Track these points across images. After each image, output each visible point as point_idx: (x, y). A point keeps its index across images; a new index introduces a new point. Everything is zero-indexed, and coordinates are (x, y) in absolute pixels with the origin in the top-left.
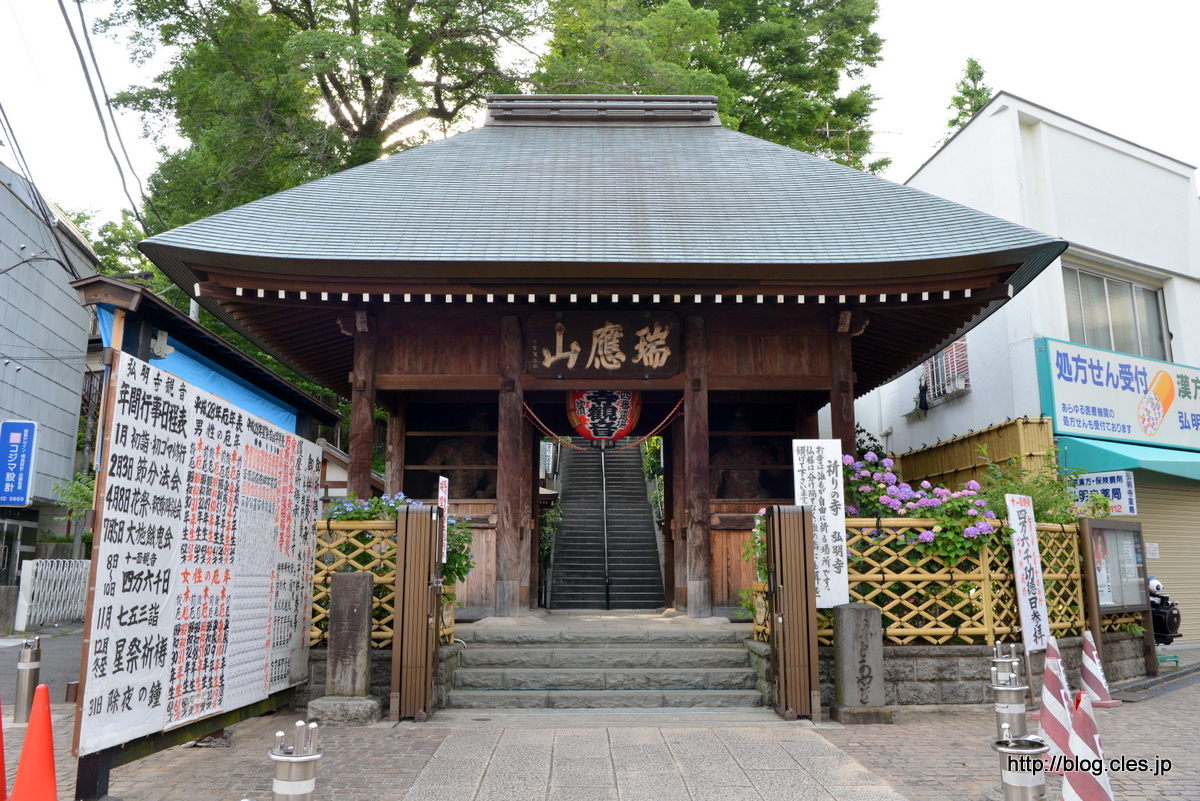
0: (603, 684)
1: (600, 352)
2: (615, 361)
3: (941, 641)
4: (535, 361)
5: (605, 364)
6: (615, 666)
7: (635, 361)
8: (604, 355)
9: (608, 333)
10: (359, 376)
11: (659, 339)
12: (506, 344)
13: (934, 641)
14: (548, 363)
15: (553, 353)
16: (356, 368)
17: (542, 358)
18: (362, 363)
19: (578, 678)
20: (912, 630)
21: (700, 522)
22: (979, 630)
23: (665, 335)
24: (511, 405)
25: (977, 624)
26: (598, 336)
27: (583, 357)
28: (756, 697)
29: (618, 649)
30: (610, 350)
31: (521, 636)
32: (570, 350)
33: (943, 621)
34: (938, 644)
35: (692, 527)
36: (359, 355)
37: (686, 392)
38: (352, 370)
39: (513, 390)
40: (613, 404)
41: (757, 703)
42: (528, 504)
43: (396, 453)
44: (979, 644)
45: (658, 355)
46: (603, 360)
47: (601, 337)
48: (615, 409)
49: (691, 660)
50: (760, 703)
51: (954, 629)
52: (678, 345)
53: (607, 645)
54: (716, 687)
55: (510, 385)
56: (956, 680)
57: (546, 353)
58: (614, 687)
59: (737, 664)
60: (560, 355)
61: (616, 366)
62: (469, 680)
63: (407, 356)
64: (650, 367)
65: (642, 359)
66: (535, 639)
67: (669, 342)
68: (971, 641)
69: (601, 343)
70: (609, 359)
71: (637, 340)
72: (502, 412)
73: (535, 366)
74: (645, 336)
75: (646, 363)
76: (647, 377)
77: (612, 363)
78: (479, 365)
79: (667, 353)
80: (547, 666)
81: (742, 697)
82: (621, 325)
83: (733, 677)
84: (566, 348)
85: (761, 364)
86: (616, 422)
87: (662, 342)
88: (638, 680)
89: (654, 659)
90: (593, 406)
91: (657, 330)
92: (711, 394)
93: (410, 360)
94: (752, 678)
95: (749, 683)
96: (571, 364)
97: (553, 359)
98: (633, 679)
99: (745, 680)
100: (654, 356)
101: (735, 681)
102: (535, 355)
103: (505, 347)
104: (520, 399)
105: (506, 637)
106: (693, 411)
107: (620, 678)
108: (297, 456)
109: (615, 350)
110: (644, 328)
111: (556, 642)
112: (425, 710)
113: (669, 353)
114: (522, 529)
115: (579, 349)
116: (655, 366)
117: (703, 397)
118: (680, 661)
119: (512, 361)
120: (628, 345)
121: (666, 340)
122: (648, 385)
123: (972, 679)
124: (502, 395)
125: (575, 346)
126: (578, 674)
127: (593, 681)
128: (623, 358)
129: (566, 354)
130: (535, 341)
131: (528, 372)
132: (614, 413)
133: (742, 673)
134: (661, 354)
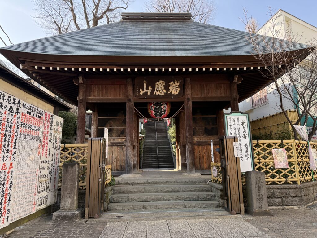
0: (163, 199)
1: (158, 90)
2: (163, 93)
3: (281, 183)
4: (137, 92)
5: (159, 94)
6: (166, 192)
7: (169, 92)
8: (159, 90)
9: (160, 83)
10: (80, 97)
11: (176, 85)
12: (128, 87)
13: (279, 183)
14: (141, 93)
15: (143, 90)
16: (79, 95)
17: (140, 92)
18: (81, 94)
19: (154, 197)
20: (271, 180)
21: (190, 143)
22: (295, 179)
23: (178, 84)
24: (130, 106)
25: (293, 177)
26: (157, 84)
27: (153, 91)
28: (217, 204)
29: (167, 185)
30: (161, 89)
31: (134, 182)
32: (148, 89)
33: (282, 176)
34: (280, 184)
35: (188, 144)
36: (80, 91)
37: (185, 102)
38: (78, 96)
39: (131, 102)
40: (161, 107)
41: (217, 206)
42: (136, 138)
43: (95, 123)
44: (294, 184)
45: (176, 90)
46: (159, 92)
47: (158, 85)
48: (162, 108)
49: (192, 189)
50: (219, 206)
51: (285, 179)
52: (183, 87)
53: (163, 184)
54: (202, 199)
55: (130, 100)
56: (288, 197)
57: (141, 90)
58: (166, 200)
59: (207, 191)
60: (145, 91)
61: (163, 94)
62: (116, 199)
63: (96, 92)
64: (174, 94)
65: (171, 92)
66: (139, 182)
67: (179, 86)
68: (292, 183)
69: (158, 87)
70: (161, 92)
71: (169, 86)
72: (127, 109)
73: (138, 94)
74: (172, 84)
75: (172, 93)
76: (173, 97)
77: (162, 93)
78: (120, 94)
79: (179, 90)
80: (143, 193)
81: (212, 204)
82: (164, 81)
83: (207, 196)
84: (147, 88)
85: (208, 93)
86: (162, 112)
87: (177, 86)
88: (175, 197)
89: (179, 189)
90: (155, 107)
91: (176, 82)
92: (193, 102)
93: (97, 93)
94: (214, 196)
95: (213, 198)
96: (149, 94)
97: (143, 92)
98: (173, 197)
99: (211, 197)
100: (175, 91)
101: (208, 197)
102: (137, 90)
103: (128, 88)
104: (133, 105)
105: (129, 182)
106: (187, 108)
107: (168, 197)
108: (51, 121)
109: (163, 89)
110: (172, 82)
111: (146, 184)
112: (98, 214)
113: (180, 90)
114: (134, 146)
115: (151, 89)
116: (175, 94)
117: (190, 103)
118: (188, 189)
119: (130, 92)
120: (167, 87)
121: (179, 85)
122: (173, 100)
123: (294, 197)
124: (127, 104)
125: (150, 88)
126: (154, 196)
127: (159, 198)
128: (165, 92)
129: (147, 90)
130: (137, 86)
131: (135, 96)
132: (161, 110)
133: (210, 195)
134: (177, 90)
